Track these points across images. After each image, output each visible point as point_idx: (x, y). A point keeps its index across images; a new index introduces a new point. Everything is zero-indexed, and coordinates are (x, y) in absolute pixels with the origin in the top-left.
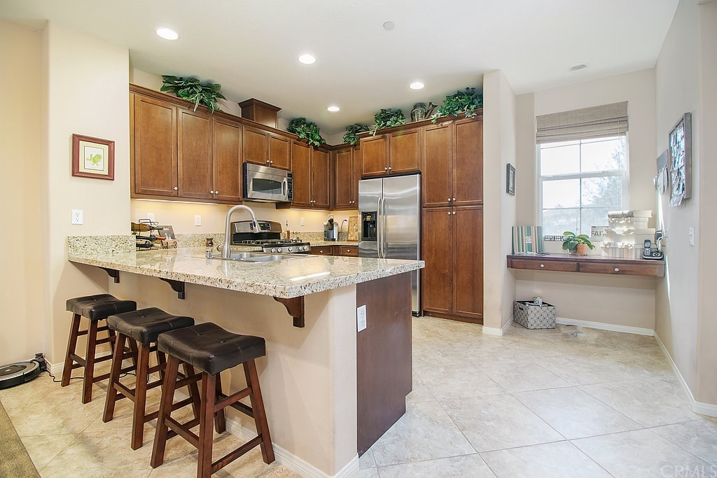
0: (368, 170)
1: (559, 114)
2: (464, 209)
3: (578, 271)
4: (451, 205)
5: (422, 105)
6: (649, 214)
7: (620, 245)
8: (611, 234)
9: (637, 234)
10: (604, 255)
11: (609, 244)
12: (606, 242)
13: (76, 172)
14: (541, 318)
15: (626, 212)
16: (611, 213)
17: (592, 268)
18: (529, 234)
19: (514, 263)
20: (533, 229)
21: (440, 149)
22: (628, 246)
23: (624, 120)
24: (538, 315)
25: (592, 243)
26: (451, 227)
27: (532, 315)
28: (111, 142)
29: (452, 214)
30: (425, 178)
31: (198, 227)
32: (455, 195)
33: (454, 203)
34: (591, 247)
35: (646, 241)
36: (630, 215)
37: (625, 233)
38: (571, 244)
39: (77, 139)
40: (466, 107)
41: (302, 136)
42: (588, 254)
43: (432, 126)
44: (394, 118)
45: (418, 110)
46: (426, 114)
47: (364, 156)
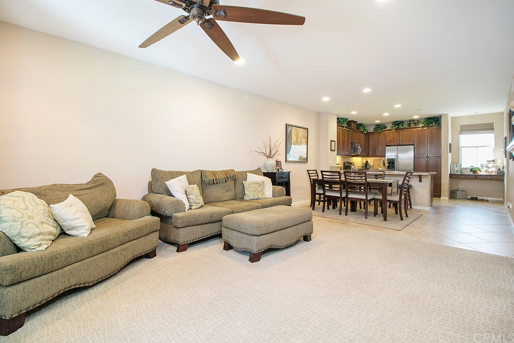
0: (389, 143)
1: (469, 125)
2: (433, 158)
3: (476, 178)
5: (414, 121)
7: (490, 170)
8: (487, 167)
9: (496, 167)
10: (484, 174)
12: (486, 170)
13: (331, 150)
15: (493, 159)
16: (488, 160)
17: (481, 177)
18: (457, 167)
19: (451, 176)
20: (458, 165)
21: (422, 137)
22: (493, 170)
23: (493, 129)
24: (461, 194)
26: (427, 165)
29: (428, 159)
30: (416, 147)
32: (429, 153)
33: (428, 156)
34: (480, 171)
35: (499, 169)
36: (494, 161)
37: (492, 166)
38: (473, 170)
39: (331, 141)
40: (434, 124)
41: (362, 130)
42: (479, 173)
43: (419, 129)
44: (401, 124)
45: (412, 122)
46: (415, 124)
47: (388, 138)
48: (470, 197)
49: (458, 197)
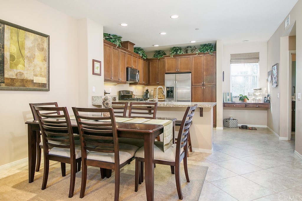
0: (168, 70)
1: (238, 54)
2: (208, 87)
3: (246, 107)
4: (203, 85)
5: (191, 47)
6: (265, 89)
7: (257, 98)
8: (255, 95)
9: (263, 95)
10: (253, 102)
11: (254, 98)
12: (253, 98)
13: (93, 73)
14: (233, 124)
15: (259, 88)
16: (254, 88)
17: (250, 106)
18: (228, 95)
19: (225, 106)
20: (229, 94)
21: (199, 64)
22: (260, 99)
23: (258, 58)
24: (232, 123)
25: (248, 98)
26: (203, 93)
27: (230, 123)
28: (100, 62)
29: (204, 88)
30: (193, 75)
32: (205, 81)
33: (204, 84)
35: (265, 97)
36: (260, 89)
37: (259, 95)
38: (242, 99)
39: (94, 61)
40: (209, 51)
41: (141, 55)
42: (248, 102)
43: (196, 56)
44: (179, 51)
45: (189, 49)
46: (192, 50)
47: (166, 65)
48: (240, 125)
49: (231, 125)
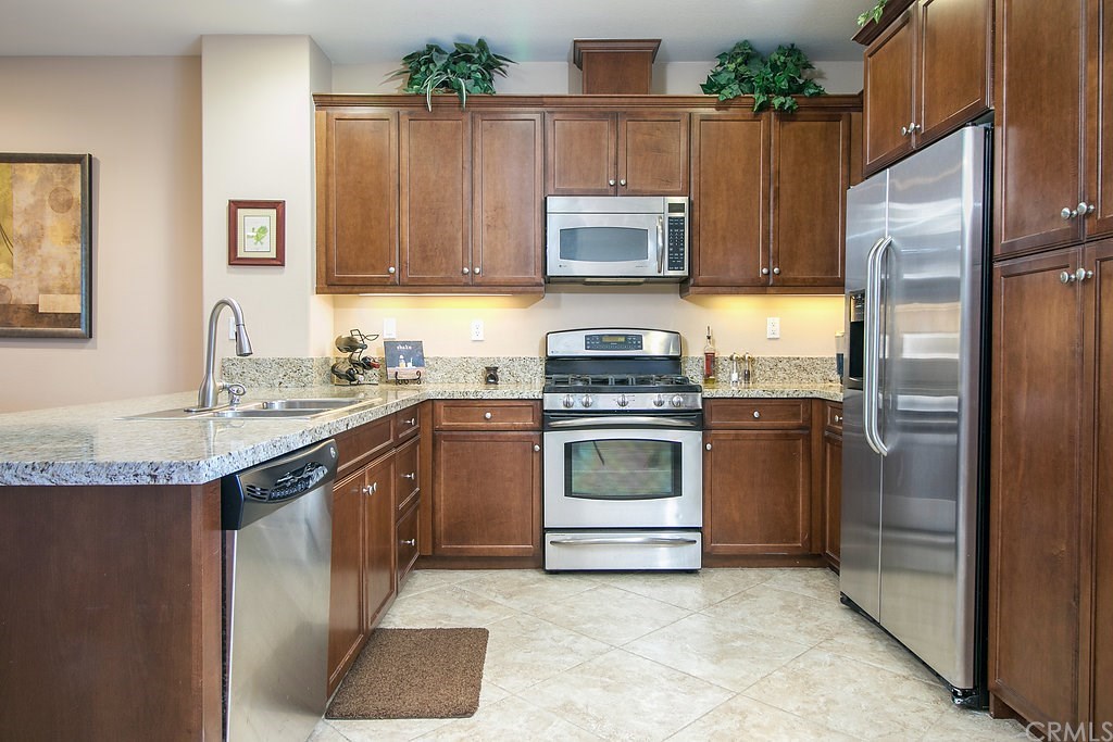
13: (233, 258)
28: (278, 203)
31: (477, 343)
33: (1086, 225)
39: (234, 206)
